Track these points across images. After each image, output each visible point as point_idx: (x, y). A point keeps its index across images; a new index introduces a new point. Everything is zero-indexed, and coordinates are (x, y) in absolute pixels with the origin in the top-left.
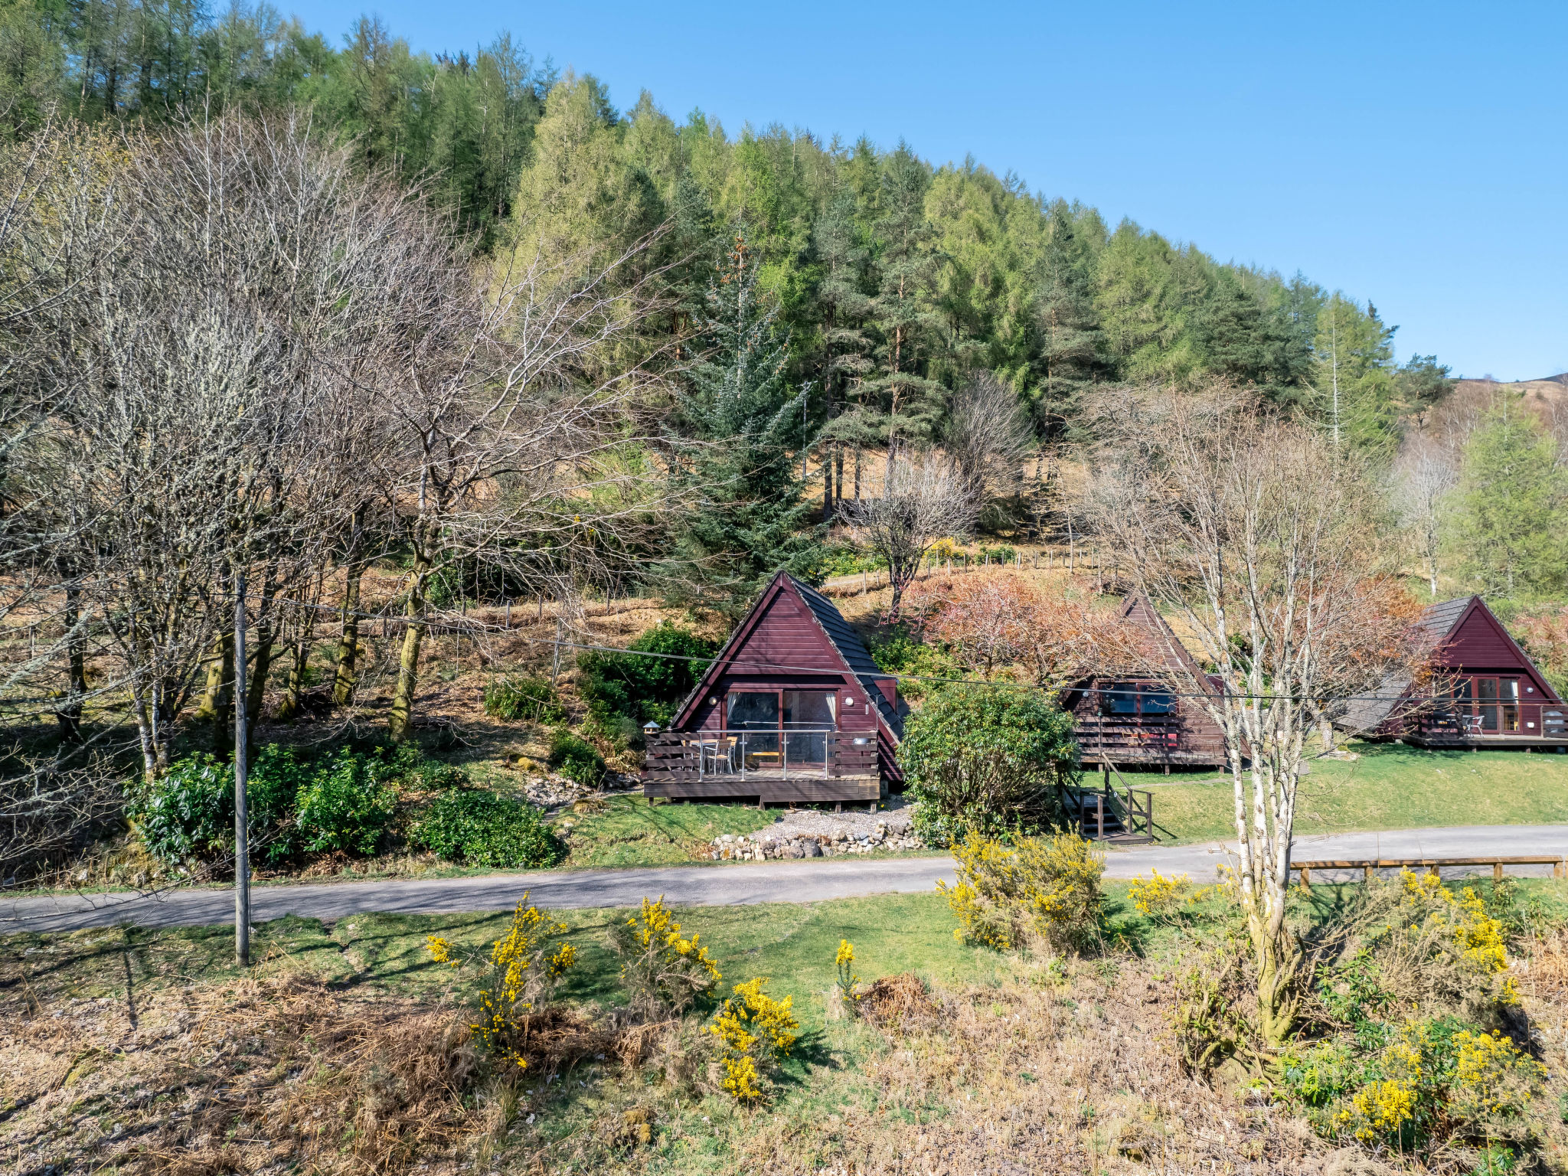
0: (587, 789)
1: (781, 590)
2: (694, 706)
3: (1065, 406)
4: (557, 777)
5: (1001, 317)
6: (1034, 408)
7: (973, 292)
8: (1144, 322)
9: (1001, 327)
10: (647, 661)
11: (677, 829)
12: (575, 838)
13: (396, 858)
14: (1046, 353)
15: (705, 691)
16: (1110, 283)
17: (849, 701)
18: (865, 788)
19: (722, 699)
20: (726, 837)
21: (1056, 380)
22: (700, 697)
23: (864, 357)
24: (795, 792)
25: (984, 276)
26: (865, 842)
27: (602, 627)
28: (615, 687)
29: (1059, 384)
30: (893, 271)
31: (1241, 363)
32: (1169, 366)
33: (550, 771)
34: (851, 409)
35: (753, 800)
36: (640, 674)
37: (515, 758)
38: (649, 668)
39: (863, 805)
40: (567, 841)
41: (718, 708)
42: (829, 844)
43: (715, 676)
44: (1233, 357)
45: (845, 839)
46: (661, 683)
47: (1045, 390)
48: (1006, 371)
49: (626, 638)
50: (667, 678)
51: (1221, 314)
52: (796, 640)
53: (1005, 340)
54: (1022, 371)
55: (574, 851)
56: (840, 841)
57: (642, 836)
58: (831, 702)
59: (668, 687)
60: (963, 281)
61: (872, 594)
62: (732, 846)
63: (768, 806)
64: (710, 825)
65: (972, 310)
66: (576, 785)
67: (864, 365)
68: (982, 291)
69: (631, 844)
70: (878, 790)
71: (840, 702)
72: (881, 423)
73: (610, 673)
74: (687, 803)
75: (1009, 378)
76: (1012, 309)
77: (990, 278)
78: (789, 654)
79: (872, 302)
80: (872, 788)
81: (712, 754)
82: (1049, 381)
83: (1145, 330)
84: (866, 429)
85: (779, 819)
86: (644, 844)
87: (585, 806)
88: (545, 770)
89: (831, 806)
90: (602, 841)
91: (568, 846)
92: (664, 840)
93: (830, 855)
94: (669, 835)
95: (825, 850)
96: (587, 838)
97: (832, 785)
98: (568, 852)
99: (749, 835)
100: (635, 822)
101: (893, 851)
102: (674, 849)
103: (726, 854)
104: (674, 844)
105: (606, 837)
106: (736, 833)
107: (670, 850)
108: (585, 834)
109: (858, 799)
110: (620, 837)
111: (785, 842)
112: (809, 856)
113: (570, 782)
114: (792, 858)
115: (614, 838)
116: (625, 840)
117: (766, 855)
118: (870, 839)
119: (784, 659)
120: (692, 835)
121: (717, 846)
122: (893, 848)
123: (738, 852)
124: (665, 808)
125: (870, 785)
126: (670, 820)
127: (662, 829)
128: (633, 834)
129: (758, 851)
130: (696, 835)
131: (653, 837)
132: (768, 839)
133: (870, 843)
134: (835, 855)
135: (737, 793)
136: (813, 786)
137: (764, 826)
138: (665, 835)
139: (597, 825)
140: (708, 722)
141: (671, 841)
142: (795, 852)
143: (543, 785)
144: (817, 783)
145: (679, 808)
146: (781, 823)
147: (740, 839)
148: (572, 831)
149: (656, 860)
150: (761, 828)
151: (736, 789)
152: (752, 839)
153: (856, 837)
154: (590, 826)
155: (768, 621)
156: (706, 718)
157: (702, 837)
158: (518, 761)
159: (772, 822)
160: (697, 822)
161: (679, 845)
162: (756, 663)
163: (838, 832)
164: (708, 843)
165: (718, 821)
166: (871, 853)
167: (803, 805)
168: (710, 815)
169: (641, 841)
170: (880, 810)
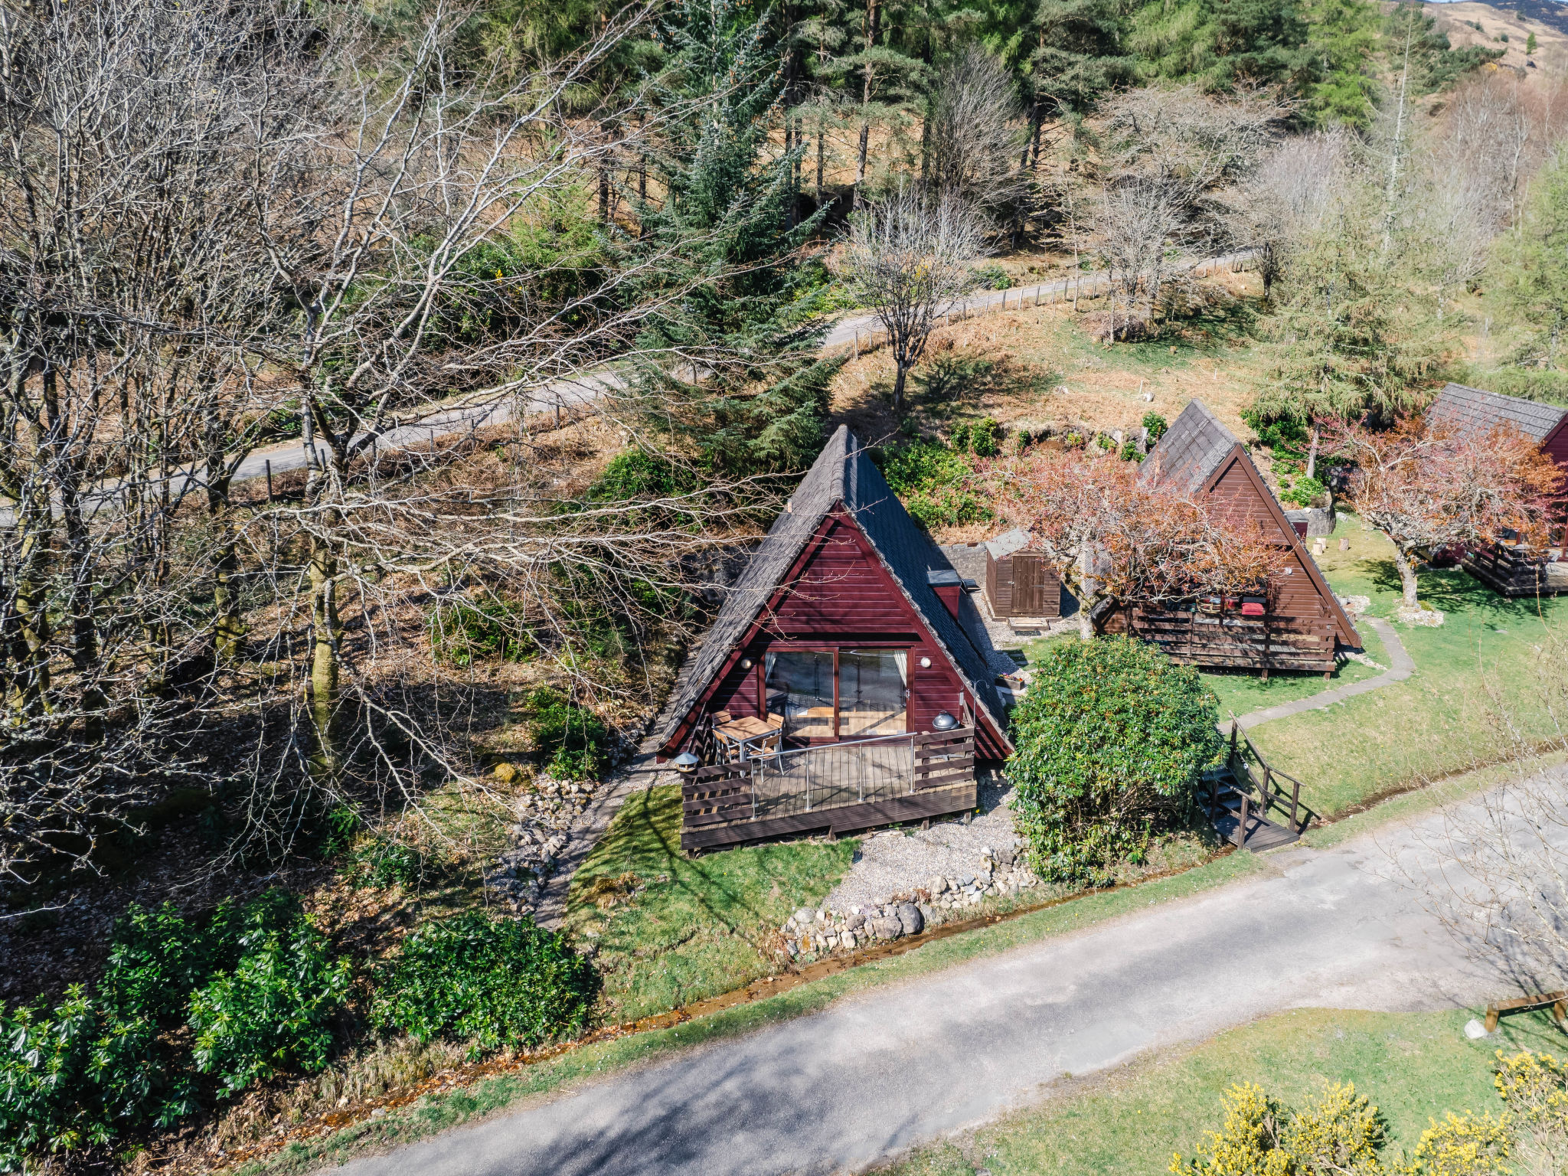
0: (588, 787)
1: (837, 524)
2: (724, 673)
3: (1058, 86)
4: (547, 782)
6: (1024, 86)
11: (737, 910)
12: (606, 957)
13: (360, 1056)
14: (1040, 18)
15: (736, 655)
17: (926, 662)
18: (957, 798)
19: (758, 661)
20: (802, 915)
21: (1050, 51)
23: (831, 23)
24: (879, 816)
26: (971, 889)
29: (1052, 56)
31: (1242, 25)
32: (1173, 35)
33: (538, 771)
34: (817, 93)
35: (822, 831)
37: (488, 762)
39: (956, 815)
40: (595, 964)
41: (754, 671)
42: (928, 901)
43: (751, 635)
44: (1233, 17)
45: (947, 889)
47: (1035, 64)
48: (996, 39)
52: (861, 589)
54: (1014, 41)
55: (608, 981)
56: (942, 893)
57: (692, 935)
58: (901, 661)
61: (865, 359)
62: (811, 930)
63: (839, 835)
64: (777, 890)
66: (574, 788)
67: (833, 36)
69: (681, 950)
70: (974, 798)
71: (913, 663)
72: (854, 112)
74: (737, 849)
75: (998, 50)
78: (855, 606)
80: (968, 796)
82: (1041, 52)
85: (858, 856)
86: (698, 945)
87: (610, 896)
88: (531, 773)
89: (917, 822)
90: (641, 954)
91: (597, 971)
92: (722, 933)
93: (933, 920)
94: (728, 924)
95: (926, 911)
96: (622, 954)
97: (920, 800)
98: (599, 982)
99: (828, 904)
100: (681, 910)
101: (1005, 896)
102: (738, 943)
103: (805, 943)
104: (735, 935)
105: (646, 948)
106: (811, 901)
107: (732, 947)
108: (618, 949)
109: (949, 810)
110: (665, 944)
111: (876, 912)
112: (909, 929)
113: (565, 783)
114: (888, 936)
115: (657, 947)
116: (671, 947)
117: (855, 937)
118: (977, 883)
119: (846, 614)
120: (757, 914)
121: (792, 931)
122: (1004, 891)
123: (819, 938)
124: (710, 859)
125: (964, 793)
126: (725, 892)
127: (718, 916)
128: (681, 935)
129: (846, 935)
130: (762, 913)
131: (706, 931)
132: (855, 910)
133: (978, 889)
134: (939, 919)
135: (803, 828)
136: (897, 805)
137: (842, 876)
138: (722, 925)
139: (632, 928)
140: (742, 688)
141: (732, 932)
142: (891, 926)
143: (533, 805)
144: (901, 801)
145: (728, 857)
146: (861, 866)
147: (820, 915)
148: (599, 946)
149: (717, 972)
150: (839, 881)
151: (802, 823)
152: (834, 913)
153: (960, 883)
154: (623, 933)
155: (821, 564)
156: (738, 684)
157: (770, 917)
158: (493, 770)
159: (850, 864)
160: (759, 887)
161: (743, 936)
162: (804, 618)
163: (938, 880)
164: (779, 926)
165: (783, 879)
166: (981, 905)
167: (883, 827)
168: (769, 866)
169: (692, 942)
170: (974, 816)
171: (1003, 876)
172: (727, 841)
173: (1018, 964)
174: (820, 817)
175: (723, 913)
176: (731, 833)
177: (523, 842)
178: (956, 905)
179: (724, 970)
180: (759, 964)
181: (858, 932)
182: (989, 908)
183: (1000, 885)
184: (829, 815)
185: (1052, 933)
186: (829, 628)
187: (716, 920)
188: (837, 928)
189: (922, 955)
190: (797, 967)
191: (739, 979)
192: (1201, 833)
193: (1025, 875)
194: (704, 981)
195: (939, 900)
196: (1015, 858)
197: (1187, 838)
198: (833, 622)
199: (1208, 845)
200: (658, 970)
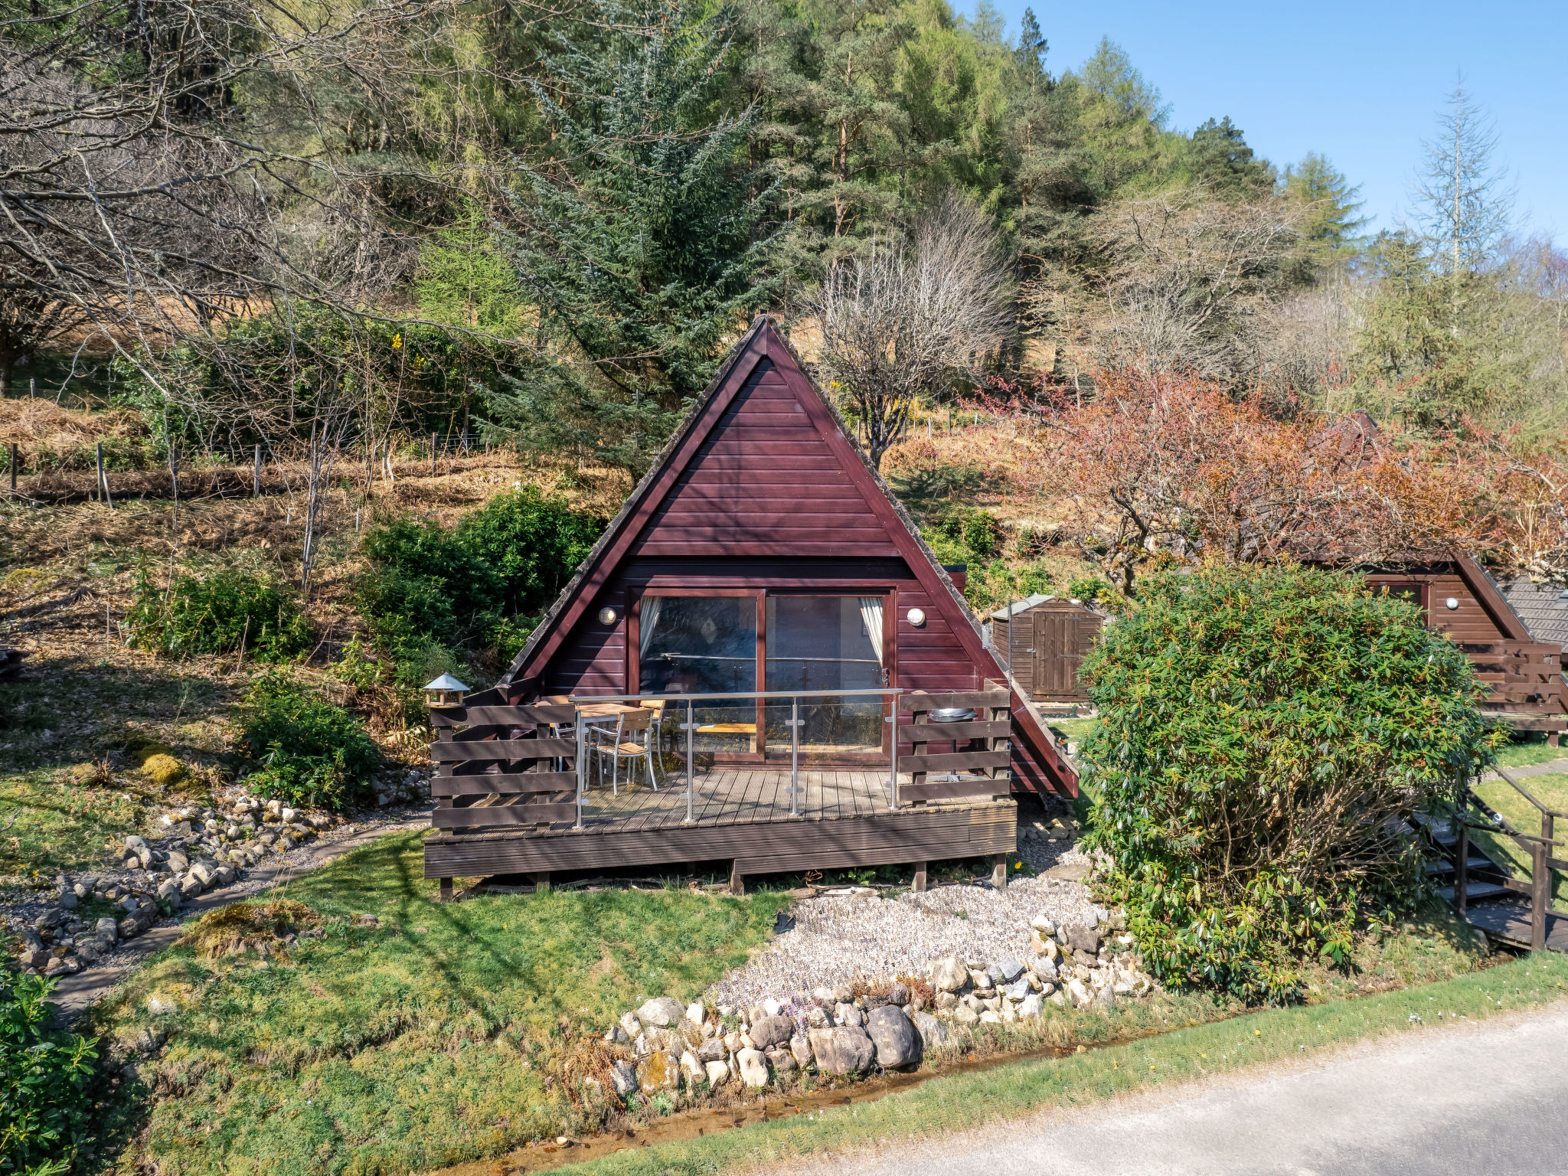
0: (318, 819)
1: (765, 361)
2: (568, 623)
3: (1043, 244)
4: (241, 797)
5: (969, 126)
6: (1007, 242)
7: (936, 90)
8: (1131, 147)
9: (968, 138)
10: (493, 546)
11: (514, 992)
12: (176, 1061)
14: (1021, 175)
15: (589, 592)
16: (1092, 101)
17: (916, 616)
18: (982, 829)
19: (628, 612)
20: (654, 1009)
21: (1033, 210)
22: (577, 609)
23: (801, 160)
24: (831, 847)
25: (948, 73)
26: (1019, 989)
27: (424, 495)
28: (428, 590)
29: (1038, 216)
30: (834, 51)
33: (229, 780)
35: (715, 870)
36: (477, 568)
37: (133, 751)
38: (495, 558)
40: (144, 1072)
41: (620, 633)
42: (930, 1006)
43: (616, 555)
45: (969, 986)
46: (516, 583)
47: (1019, 223)
48: (975, 193)
49: (460, 511)
50: (526, 575)
51: (1207, 155)
52: (805, 480)
53: (974, 156)
54: (993, 196)
55: (160, 1117)
56: (958, 992)
57: (399, 1029)
58: (873, 618)
59: (529, 590)
60: (922, 72)
62: (671, 1040)
63: (752, 882)
64: (609, 964)
65: (934, 111)
66: (288, 813)
67: (801, 172)
68: (945, 89)
69: (363, 1061)
70: (1014, 834)
71: (894, 620)
72: (823, 248)
73: (418, 566)
74: (543, 887)
75: (979, 202)
76: (982, 115)
77: (956, 74)
78: (798, 509)
79: (813, 86)
80: (1001, 827)
81: (609, 741)
82: (1022, 212)
83: (1136, 157)
84: (804, 254)
85: (784, 923)
86: (404, 1054)
87: (233, 935)
88: (214, 780)
89: (902, 873)
90: (266, 1061)
91: (143, 1091)
92: (470, 1033)
93: (938, 1041)
94: (486, 1015)
95: (925, 1023)
96: (217, 1055)
97: (909, 824)
98: (140, 1116)
99: (715, 995)
100: (384, 979)
101: (1088, 1009)
102: (502, 1060)
103: (656, 1069)
104: (499, 1042)
105: (276, 1047)
106: (679, 987)
107: (488, 1064)
108: (209, 1042)
109: (966, 852)
110: (327, 1042)
111: (817, 1014)
112: (890, 1056)
113: (274, 804)
114: (841, 1068)
115: (306, 1047)
116: (342, 1049)
117: (768, 1063)
118: (1030, 977)
119: (778, 524)
120: (557, 1003)
121: (630, 1041)
122: (1084, 999)
123: (689, 1060)
124: (484, 903)
125: (993, 819)
126: (496, 955)
127: (467, 995)
128: (371, 1027)
129: (747, 1054)
130: (570, 1001)
131: (433, 1025)
132: (772, 1007)
133: (1031, 990)
134: (953, 1043)
135: (679, 857)
136: (864, 828)
137: (752, 952)
138: (473, 1015)
139: (259, 1003)
140: (599, 660)
141: (492, 1035)
142: (849, 1044)
143: (195, 823)
144: (873, 821)
145: (522, 903)
146: (793, 938)
147: (695, 1012)
148: (166, 1037)
149: (440, 1117)
150: (743, 960)
151: (680, 847)
152: (725, 1010)
153: (996, 976)
154: (235, 1010)
155: (738, 437)
156: (593, 654)
157: (584, 1011)
158: (141, 763)
159: (769, 933)
160: (572, 956)
161: (517, 1044)
162: (708, 530)
163: (949, 964)
164: (600, 1031)
165: (628, 946)
166: (1040, 1020)
167: (837, 877)
168: (606, 924)
169: (395, 1046)
170: (1012, 875)
171: (1082, 971)
172: (523, 868)
173: (1152, 1120)
174: (716, 837)
175: (479, 991)
176: (532, 850)
177: (132, 862)
178: (988, 1017)
179: (456, 1113)
180: (541, 1105)
181: (775, 1054)
182: (1058, 1028)
183: (1075, 986)
184: (734, 835)
185: (1216, 1066)
186: (751, 547)
187: (460, 1003)
188: (729, 1040)
189: (919, 1098)
190: (630, 1122)
191: (489, 1136)
192: (1444, 926)
193: (1123, 973)
194: (402, 1133)
195: (953, 1005)
196: (1100, 944)
197: (1421, 933)
198: (757, 537)
199: (1467, 948)
200: (291, 1099)
